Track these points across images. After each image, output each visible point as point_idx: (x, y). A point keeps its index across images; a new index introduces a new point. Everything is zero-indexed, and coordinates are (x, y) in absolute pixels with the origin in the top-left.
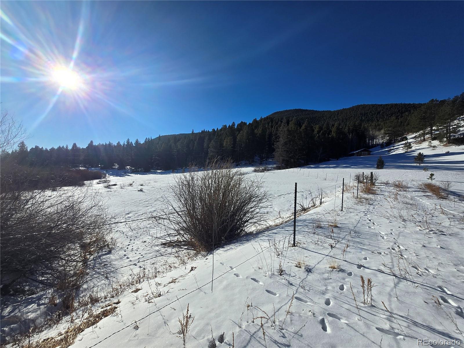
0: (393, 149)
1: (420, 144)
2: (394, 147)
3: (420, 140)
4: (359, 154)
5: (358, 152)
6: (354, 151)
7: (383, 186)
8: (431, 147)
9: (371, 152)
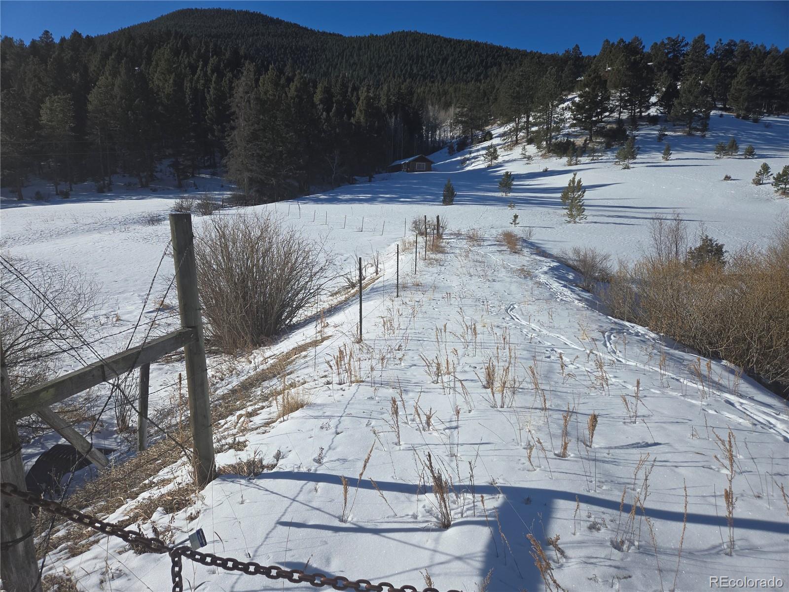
0: (468, 159)
1: (511, 149)
2: (470, 153)
3: (511, 142)
4: (410, 168)
5: (409, 162)
6: (400, 159)
7: (453, 240)
8: (525, 158)
9: (432, 163)
